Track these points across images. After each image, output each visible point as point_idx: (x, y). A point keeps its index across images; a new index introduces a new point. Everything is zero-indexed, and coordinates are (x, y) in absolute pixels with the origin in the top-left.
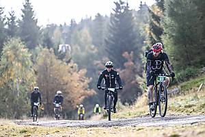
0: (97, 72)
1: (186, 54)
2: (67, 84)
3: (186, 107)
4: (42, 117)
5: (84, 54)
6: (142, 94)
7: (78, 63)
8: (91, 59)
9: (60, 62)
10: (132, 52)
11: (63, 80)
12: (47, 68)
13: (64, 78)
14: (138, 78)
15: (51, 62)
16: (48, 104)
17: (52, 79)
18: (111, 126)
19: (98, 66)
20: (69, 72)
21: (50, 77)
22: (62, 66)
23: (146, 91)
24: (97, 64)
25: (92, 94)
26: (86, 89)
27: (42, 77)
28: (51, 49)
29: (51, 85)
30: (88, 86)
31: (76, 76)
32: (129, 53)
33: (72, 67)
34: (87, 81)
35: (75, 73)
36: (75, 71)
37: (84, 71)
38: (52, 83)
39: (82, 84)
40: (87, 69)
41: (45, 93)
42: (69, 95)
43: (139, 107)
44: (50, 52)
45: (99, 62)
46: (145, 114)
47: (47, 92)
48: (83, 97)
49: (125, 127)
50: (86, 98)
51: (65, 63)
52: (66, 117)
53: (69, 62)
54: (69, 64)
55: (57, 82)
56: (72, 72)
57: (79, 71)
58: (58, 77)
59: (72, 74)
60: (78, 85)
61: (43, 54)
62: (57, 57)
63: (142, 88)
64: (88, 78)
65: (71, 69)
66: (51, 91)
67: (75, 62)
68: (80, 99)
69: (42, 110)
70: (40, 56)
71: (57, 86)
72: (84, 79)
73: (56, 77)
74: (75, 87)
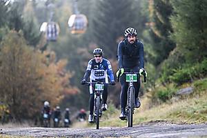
1: (203, 41)
2: (41, 78)
3: (202, 112)
4: (7, 122)
5: (63, 40)
6: (142, 94)
7: (55, 51)
8: (73, 46)
9: (32, 48)
11: (36, 73)
12: (14, 58)
13: (37, 71)
15: (20, 49)
16: (15, 104)
19: (84, 55)
20: (44, 62)
21: (18, 68)
22: (34, 55)
23: (148, 91)
24: (82, 53)
25: (74, 93)
26: (67, 86)
27: (7, 68)
28: (20, 31)
29: (20, 79)
30: (68, 82)
31: (53, 68)
33: (48, 56)
34: (68, 76)
36: (52, 61)
37: (63, 62)
38: (21, 77)
39: (62, 79)
40: (69, 60)
41: (12, 90)
42: (43, 94)
44: (19, 35)
45: (84, 50)
46: (146, 121)
47: (14, 89)
48: (63, 97)
50: (65, 98)
51: (39, 51)
52: (39, 123)
53: (44, 49)
54: (44, 52)
55: (27, 75)
56: (48, 62)
57: (57, 61)
58: (29, 70)
59: (48, 66)
60: (56, 81)
61: (9, 38)
62: (28, 42)
63: (144, 86)
64: (69, 72)
65: (47, 59)
66: (19, 87)
67: (52, 50)
68: (58, 99)
69: (7, 113)
70: (4, 40)
71: (27, 81)
72: (65, 73)
73: (26, 69)
74: (52, 83)
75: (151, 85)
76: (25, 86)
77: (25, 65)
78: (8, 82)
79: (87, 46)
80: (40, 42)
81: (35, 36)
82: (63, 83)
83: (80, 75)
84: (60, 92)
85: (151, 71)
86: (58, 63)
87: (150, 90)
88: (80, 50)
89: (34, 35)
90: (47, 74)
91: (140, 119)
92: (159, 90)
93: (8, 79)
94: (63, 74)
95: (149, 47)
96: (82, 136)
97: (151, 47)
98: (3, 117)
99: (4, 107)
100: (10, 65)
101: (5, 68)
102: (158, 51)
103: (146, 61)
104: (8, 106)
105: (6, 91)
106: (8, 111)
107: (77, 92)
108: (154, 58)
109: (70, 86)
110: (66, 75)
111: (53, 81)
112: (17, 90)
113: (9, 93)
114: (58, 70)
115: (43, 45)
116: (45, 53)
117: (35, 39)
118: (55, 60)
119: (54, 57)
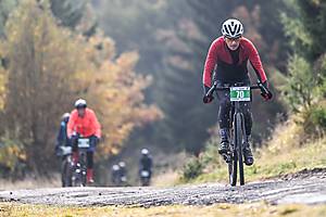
0: (164, 61)
2: (86, 91)
4: (22, 178)
5: (130, 13)
6: (286, 117)
7: (114, 37)
9: (66, 32)
10: (257, 8)
11: (76, 81)
12: (33, 51)
13: (77, 76)
14: (276, 75)
15: (44, 35)
16: (36, 143)
17: (46, 79)
18: (209, 204)
19: (169, 43)
20: (92, 59)
21: (41, 73)
22: (72, 45)
23: (296, 111)
24: (166, 39)
25: (152, 117)
26: (137, 105)
27: (20, 73)
29: (46, 93)
30: (142, 97)
31: (111, 70)
32: (250, 10)
33: (99, 47)
34: (139, 84)
35: (106, 64)
36: (107, 57)
37: (131, 58)
38: (48, 89)
39: (126, 91)
40: (140, 53)
41: (29, 114)
43: (278, 152)
44: (41, 7)
45: (170, 33)
46: (295, 171)
47: (33, 112)
48: (129, 126)
49: (247, 206)
50: (135, 128)
51: (80, 36)
53: (90, 33)
54: (91, 39)
55: (59, 85)
56: (98, 59)
57: (117, 57)
58: (62, 74)
59: (98, 66)
60: (116, 95)
61: (23, 13)
62: (60, 22)
63: (288, 101)
64: (140, 76)
65: (97, 52)
66: (43, 109)
67: (106, 35)
68: (121, 131)
69: (21, 161)
70: (13, 17)
71: (60, 96)
72: (133, 79)
73: (56, 73)
74: (109, 100)
75: (302, 99)
76: (55, 106)
77: (55, 66)
78: (22, 100)
79: (176, 26)
80: (83, 20)
81: (73, 10)
82: (129, 99)
83: (161, 83)
84: (123, 116)
85: (302, 72)
86: (119, 61)
87: (301, 108)
88: (162, 34)
89: (69, 7)
90: (99, 82)
91: (284, 167)
92: (319, 109)
93: (22, 94)
94: (129, 81)
95: (297, 25)
96: (170, 202)
97: (301, 25)
98: (13, 169)
99: (17, 148)
100: (25, 66)
101: (14, 72)
102: (314, 33)
103: (292, 54)
104: (22, 147)
105: (19, 116)
106: (23, 157)
107: (158, 116)
108: (307, 45)
109: (144, 106)
110: (136, 82)
111: (110, 96)
112: (40, 114)
113: (25, 121)
114: (120, 74)
115: (90, 25)
116: (93, 41)
117: (73, 14)
118: (114, 55)
119: (112, 48)
